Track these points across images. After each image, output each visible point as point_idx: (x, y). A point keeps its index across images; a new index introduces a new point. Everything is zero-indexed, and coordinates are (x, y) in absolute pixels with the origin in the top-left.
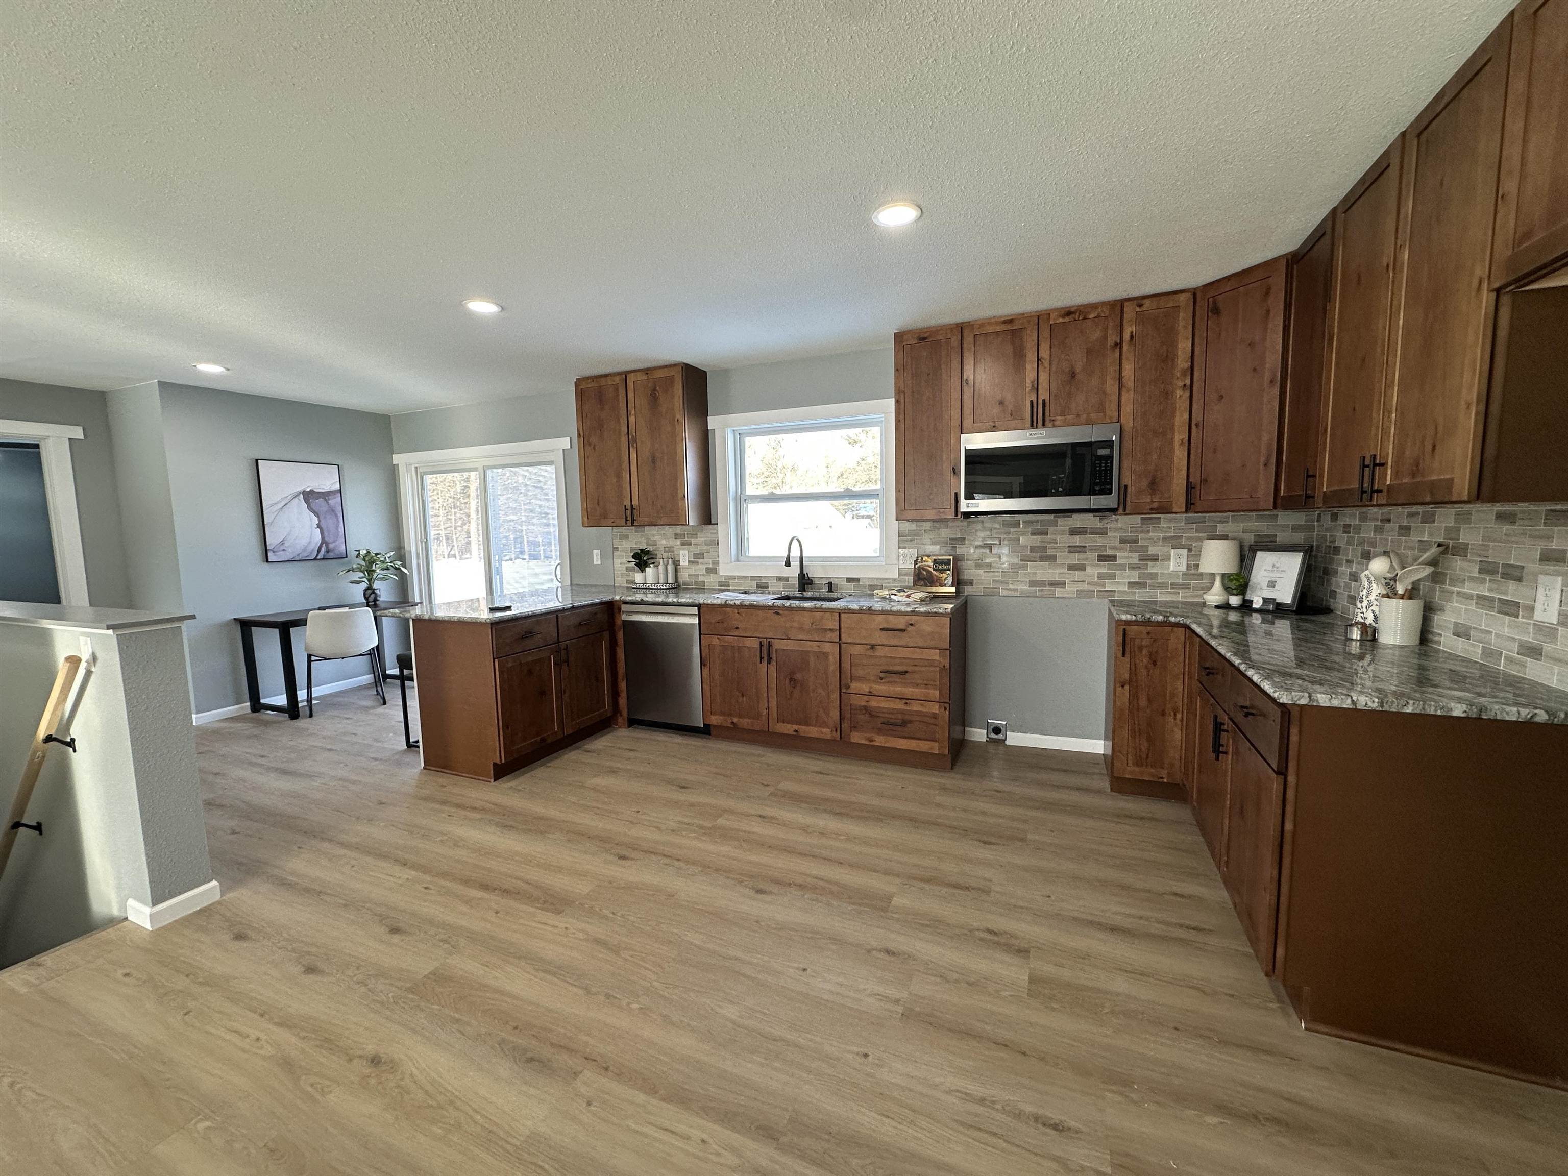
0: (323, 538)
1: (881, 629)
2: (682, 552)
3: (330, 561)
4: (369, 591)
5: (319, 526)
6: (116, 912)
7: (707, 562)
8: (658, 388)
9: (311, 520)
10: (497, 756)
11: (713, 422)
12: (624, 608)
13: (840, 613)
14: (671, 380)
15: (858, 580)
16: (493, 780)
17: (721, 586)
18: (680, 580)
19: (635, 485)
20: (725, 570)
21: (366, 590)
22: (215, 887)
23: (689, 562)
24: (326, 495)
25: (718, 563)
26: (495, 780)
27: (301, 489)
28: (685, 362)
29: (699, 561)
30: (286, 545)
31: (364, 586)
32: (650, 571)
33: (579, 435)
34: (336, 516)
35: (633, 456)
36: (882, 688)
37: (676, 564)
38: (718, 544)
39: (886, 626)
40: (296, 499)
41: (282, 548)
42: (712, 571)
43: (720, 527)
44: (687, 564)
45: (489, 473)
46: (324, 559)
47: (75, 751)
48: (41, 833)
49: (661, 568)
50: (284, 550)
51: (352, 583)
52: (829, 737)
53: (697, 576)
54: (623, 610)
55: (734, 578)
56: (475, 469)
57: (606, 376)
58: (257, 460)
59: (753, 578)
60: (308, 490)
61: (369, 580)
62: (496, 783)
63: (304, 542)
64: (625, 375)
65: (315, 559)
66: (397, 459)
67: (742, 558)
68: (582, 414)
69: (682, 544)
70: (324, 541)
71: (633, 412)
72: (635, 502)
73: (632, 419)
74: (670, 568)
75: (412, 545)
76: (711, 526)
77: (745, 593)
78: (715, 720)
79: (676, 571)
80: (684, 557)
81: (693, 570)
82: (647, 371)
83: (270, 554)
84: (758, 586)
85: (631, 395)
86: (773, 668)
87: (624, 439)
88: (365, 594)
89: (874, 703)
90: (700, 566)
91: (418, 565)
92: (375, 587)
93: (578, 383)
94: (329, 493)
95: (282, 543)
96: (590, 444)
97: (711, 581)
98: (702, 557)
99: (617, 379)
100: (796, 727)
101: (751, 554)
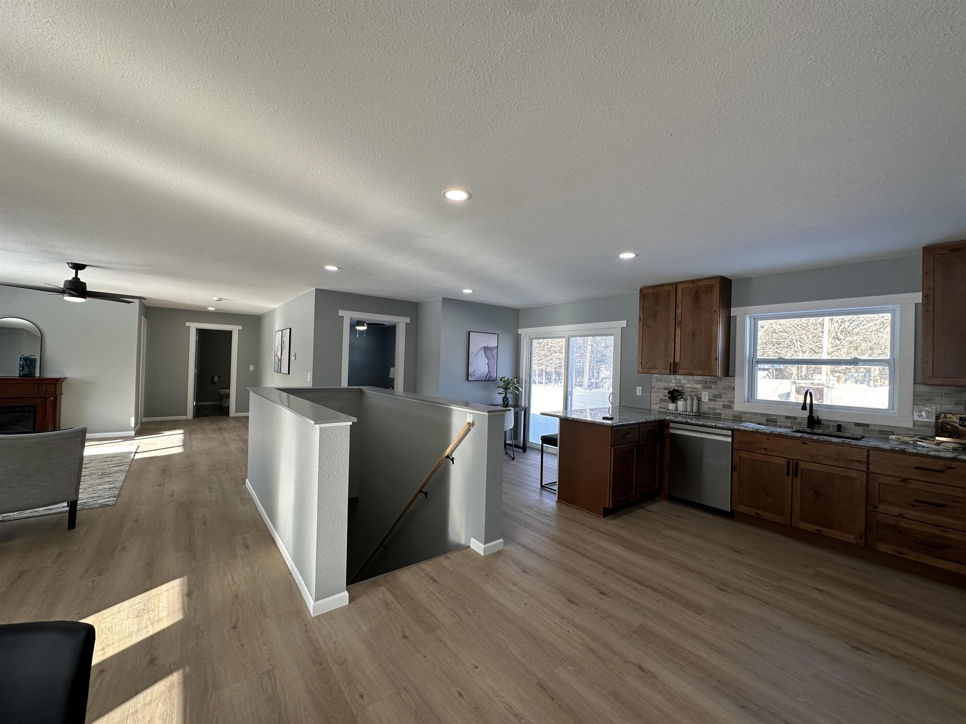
0: (489, 370)
1: (917, 468)
2: (703, 393)
3: (490, 382)
4: (506, 399)
5: (488, 364)
6: (463, 542)
7: (725, 400)
8: (700, 291)
9: (485, 361)
10: (608, 504)
11: (734, 311)
12: (672, 425)
13: (869, 450)
14: (711, 287)
15: (868, 425)
16: (602, 517)
17: (735, 417)
18: (701, 411)
19: (678, 350)
20: (739, 407)
21: (504, 398)
22: (501, 543)
23: (709, 399)
24: (491, 349)
25: (733, 402)
26: (603, 517)
27: (483, 346)
28: (722, 275)
29: (718, 399)
30: (475, 373)
31: (503, 395)
32: (681, 403)
33: (640, 320)
34: (495, 359)
35: (678, 332)
36: (915, 514)
37: (699, 399)
38: (734, 389)
39: (920, 465)
40: (481, 351)
41: (474, 374)
42: (729, 406)
43: (737, 379)
44: (707, 400)
45: (571, 339)
46: (488, 381)
47: (453, 463)
48: (426, 497)
49: (689, 402)
50: (474, 375)
51: (498, 394)
52: (854, 542)
53: (715, 409)
54: (671, 426)
55: (746, 413)
56: (564, 337)
57: (662, 285)
58: (469, 332)
59: (763, 415)
60: (486, 346)
61: (506, 393)
62: (604, 519)
63: (482, 372)
64: (675, 285)
65: (485, 380)
66: (520, 331)
67: (752, 400)
68: (643, 308)
69: (704, 388)
70: (489, 372)
71: (680, 306)
72: (677, 360)
73: (679, 311)
74: (695, 402)
75: (523, 376)
76: (729, 378)
77: (759, 424)
78: (741, 509)
79: (699, 404)
80: (705, 397)
81: (712, 405)
82: (692, 282)
83: (469, 377)
84: (767, 420)
85: (679, 296)
86: (797, 481)
87: (672, 323)
88: (503, 400)
89: (903, 524)
90: (717, 403)
91: (525, 386)
92: (508, 397)
93: (642, 290)
94: (493, 348)
95: (474, 372)
96: (647, 325)
97: (726, 413)
98: (720, 397)
99: (670, 288)
100: (820, 528)
101: (758, 398)
